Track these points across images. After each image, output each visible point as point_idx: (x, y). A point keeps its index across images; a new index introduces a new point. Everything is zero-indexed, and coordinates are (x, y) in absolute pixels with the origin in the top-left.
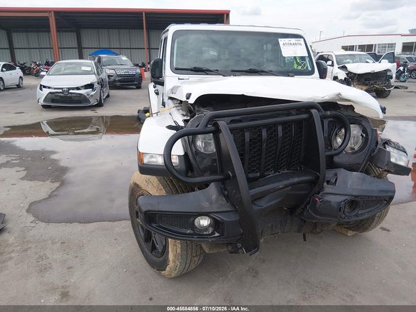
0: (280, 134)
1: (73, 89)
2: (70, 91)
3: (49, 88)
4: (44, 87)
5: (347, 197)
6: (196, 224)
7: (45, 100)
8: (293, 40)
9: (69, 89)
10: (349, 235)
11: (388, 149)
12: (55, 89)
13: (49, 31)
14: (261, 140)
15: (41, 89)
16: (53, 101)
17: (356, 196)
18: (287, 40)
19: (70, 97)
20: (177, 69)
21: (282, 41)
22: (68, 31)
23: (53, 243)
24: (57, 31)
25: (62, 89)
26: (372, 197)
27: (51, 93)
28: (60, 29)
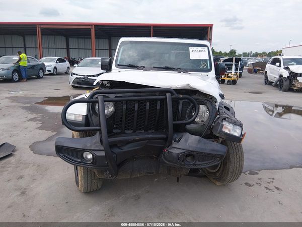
0: (148, 107)
1: (90, 76)
2: (89, 78)
3: (77, 75)
4: (74, 74)
5: (184, 151)
6: (84, 156)
7: (73, 83)
8: (200, 48)
9: (88, 76)
10: (217, 184)
11: (224, 123)
12: (80, 75)
13: (91, 38)
14: (134, 110)
15: (72, 75)
16: (78, 83)
17: (192, 151)
18: (195, 48)
19: (88, 81)
20: (119, 65)
21: (191, 49)
22: (103, 38)
23: (33, 165)
24: (96, 38)
25: (84, 76)
26: (205, 153)
27: (77, 78)
28: (98, 36)
